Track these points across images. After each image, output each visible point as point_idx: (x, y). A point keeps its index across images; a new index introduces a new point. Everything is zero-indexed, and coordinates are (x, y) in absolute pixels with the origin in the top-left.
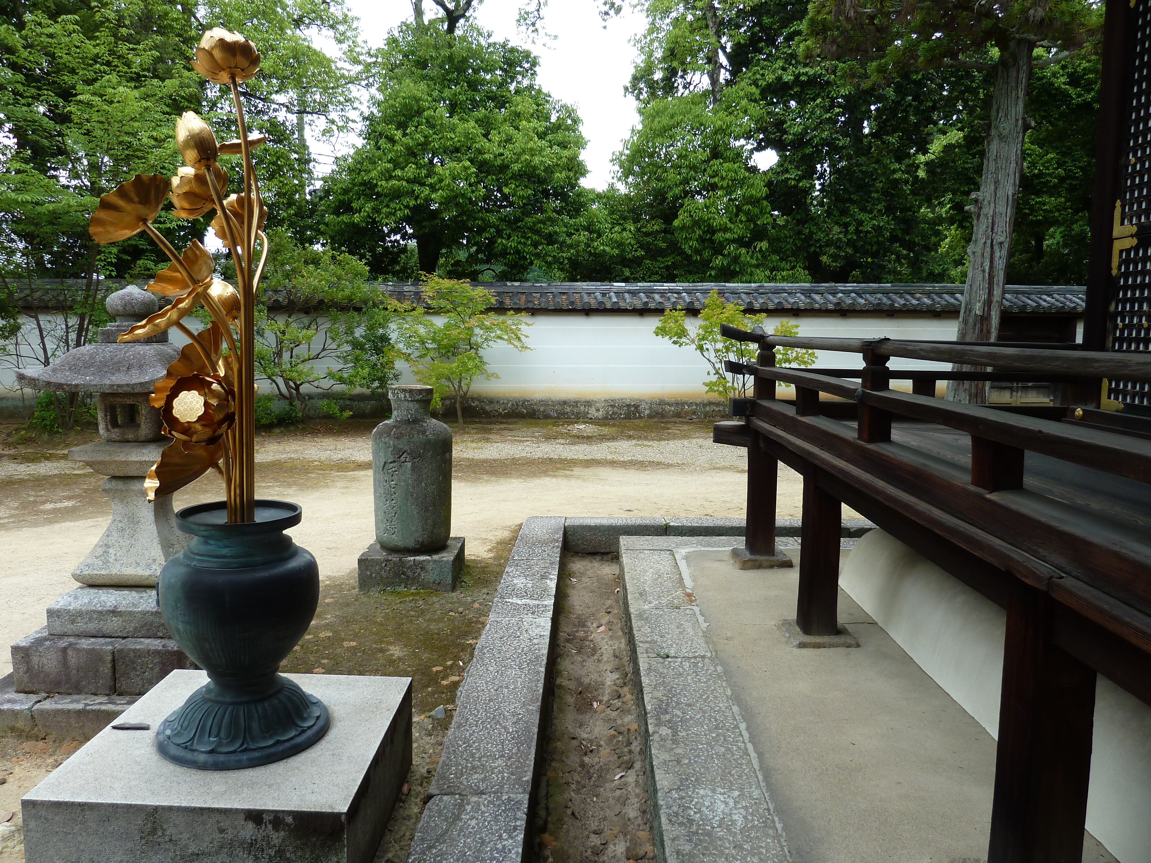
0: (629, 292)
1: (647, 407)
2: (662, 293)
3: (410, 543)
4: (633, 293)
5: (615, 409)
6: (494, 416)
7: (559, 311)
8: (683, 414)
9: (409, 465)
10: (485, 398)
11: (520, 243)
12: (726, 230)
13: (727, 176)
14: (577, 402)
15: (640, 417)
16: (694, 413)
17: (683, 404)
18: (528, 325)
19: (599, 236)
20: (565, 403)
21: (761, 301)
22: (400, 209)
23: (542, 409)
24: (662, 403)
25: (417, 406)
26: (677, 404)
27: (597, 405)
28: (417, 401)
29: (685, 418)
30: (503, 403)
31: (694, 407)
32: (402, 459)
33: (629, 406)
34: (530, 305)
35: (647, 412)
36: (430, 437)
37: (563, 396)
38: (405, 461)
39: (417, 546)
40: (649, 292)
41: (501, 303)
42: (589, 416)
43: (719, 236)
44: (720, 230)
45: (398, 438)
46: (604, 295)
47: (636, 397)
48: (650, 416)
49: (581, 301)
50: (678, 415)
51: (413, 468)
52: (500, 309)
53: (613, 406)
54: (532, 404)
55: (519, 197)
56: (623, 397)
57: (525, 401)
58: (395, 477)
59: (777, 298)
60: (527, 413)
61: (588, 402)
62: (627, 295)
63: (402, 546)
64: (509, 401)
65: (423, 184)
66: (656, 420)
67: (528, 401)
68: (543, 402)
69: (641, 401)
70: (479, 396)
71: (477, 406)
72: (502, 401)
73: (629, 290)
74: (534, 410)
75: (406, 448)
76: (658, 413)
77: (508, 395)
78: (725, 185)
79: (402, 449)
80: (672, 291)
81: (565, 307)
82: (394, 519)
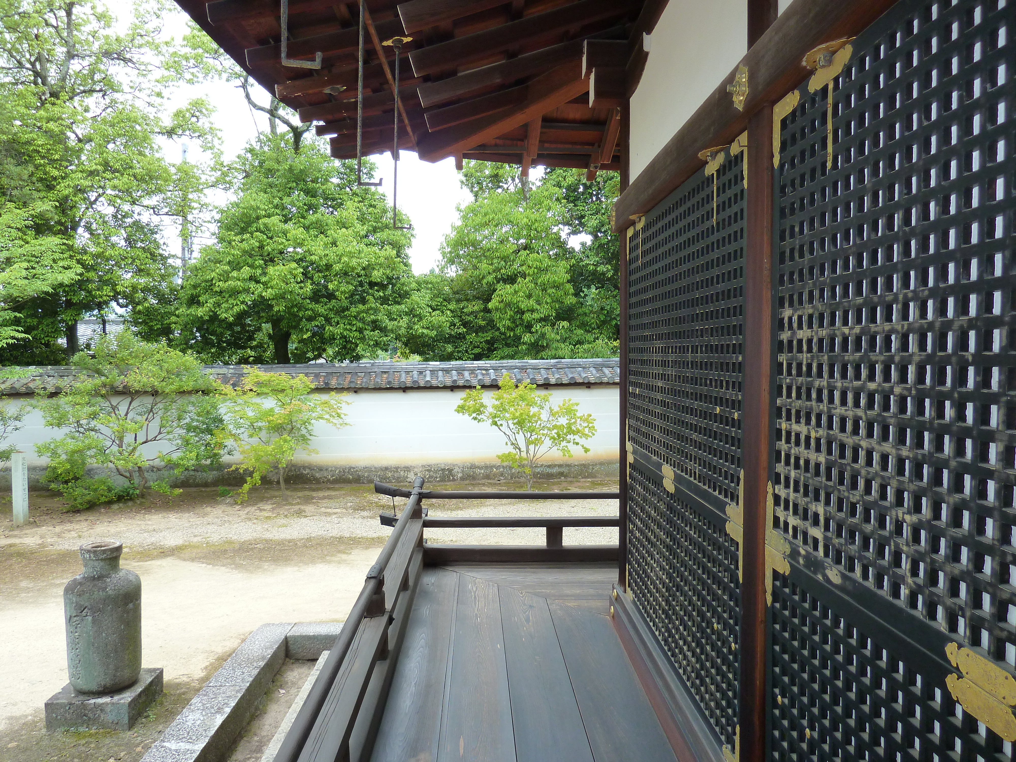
0: (443, 370)
1: (459, 471)
2: (472, 371)
3: (94, 687)
4: (447, 371)
5: (432, 473)
6: (323, 482)
7: (378, 389)
8: (492, 476)
9: (90, 618)
10: (316, 466)
11: (346, 329)
12: (532, 311)
13: (533, 265)
14: (397, 468)
15: (454, 480)
16: (502, 475)
17: (492, 467)
18: (348, 404)
19: (421, 319)
20: (387, 469)
21: (557, 376)
22: (237, 305)
23: (366, 474)
24: (473, 466)
25: (102, 564)
26: (486, 467)
27: (416, 470)
28: (102, 560)
29: (494, 479)
30: (331, 471)
31: (502, 470)
32: (84, 614)
33: (443, 470)
34: (352, 385)
35: (460, 475)
36: (110, 592)
37: (385, 463)
38: (87, 616)
39: (100, 689)
40: (460, 371)
41: (327, 384)
42: (408, 480)
43: (527, 317)
44: (528, 310)
45: (80, 595)
46: (421, 373)
47: (450, 462)
48: (462, 479)
49: (399, 380)
50: (487, 477)
51: (94, 621)
52: (325, 389)
53: (429, 471)
54: (357, 471)
55: (342, 292)
56: (438, 462)
57: (350, 468)
58: (78, 629)
59: (572, 373)
60: (353, 478)
61: (407, 467)
62: (440, 373)
63: (87, 690)
64: (336, 468)
65: (258, 282)
66: (467, 482)
67: (354, 468)
68: (367, 469)
69: (454, 465)
70: (310, 465)
71: (308, 474)
72: (330, 469)
73: (443, 368)
74: (359, 476)
75: (87, 604)
76: (469, 476)
77: (335, 463)
78: (531, 273)
79: (83, 605)
80: (480, 368)
81: (383, 386)
82: (79, 665)
